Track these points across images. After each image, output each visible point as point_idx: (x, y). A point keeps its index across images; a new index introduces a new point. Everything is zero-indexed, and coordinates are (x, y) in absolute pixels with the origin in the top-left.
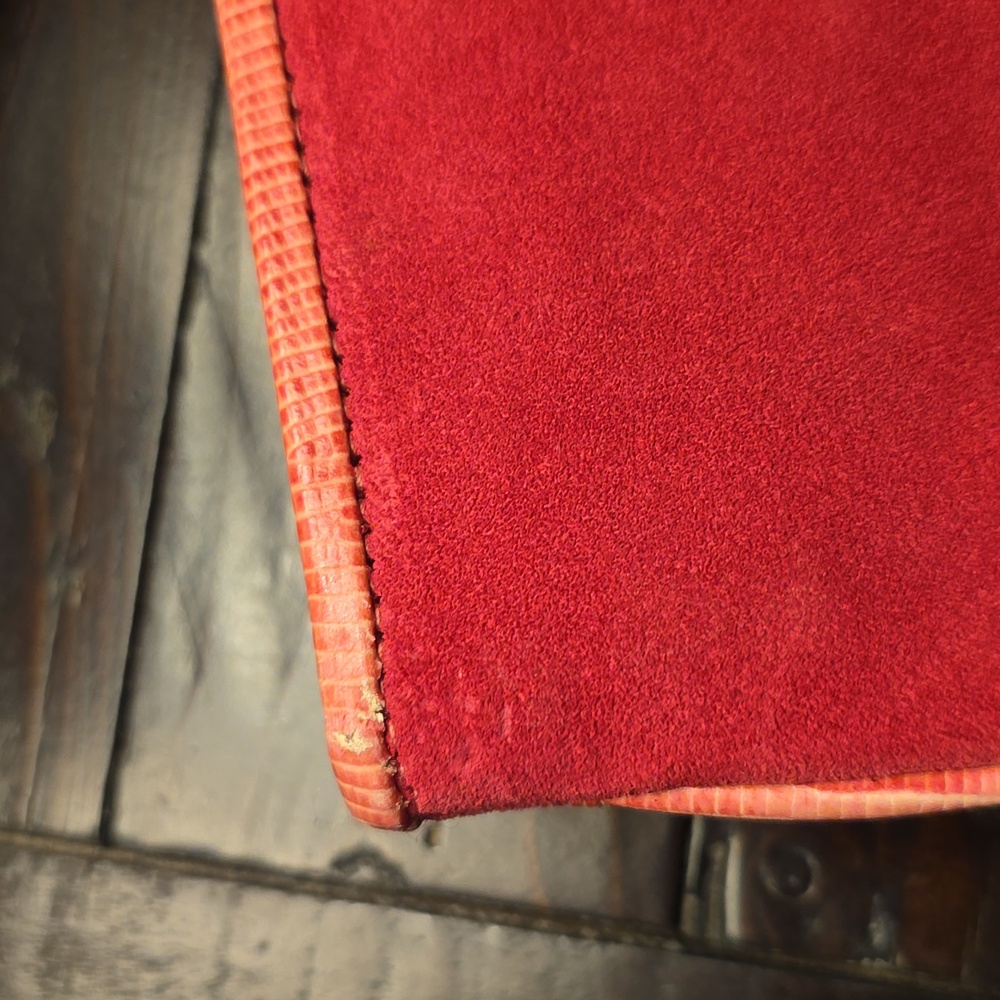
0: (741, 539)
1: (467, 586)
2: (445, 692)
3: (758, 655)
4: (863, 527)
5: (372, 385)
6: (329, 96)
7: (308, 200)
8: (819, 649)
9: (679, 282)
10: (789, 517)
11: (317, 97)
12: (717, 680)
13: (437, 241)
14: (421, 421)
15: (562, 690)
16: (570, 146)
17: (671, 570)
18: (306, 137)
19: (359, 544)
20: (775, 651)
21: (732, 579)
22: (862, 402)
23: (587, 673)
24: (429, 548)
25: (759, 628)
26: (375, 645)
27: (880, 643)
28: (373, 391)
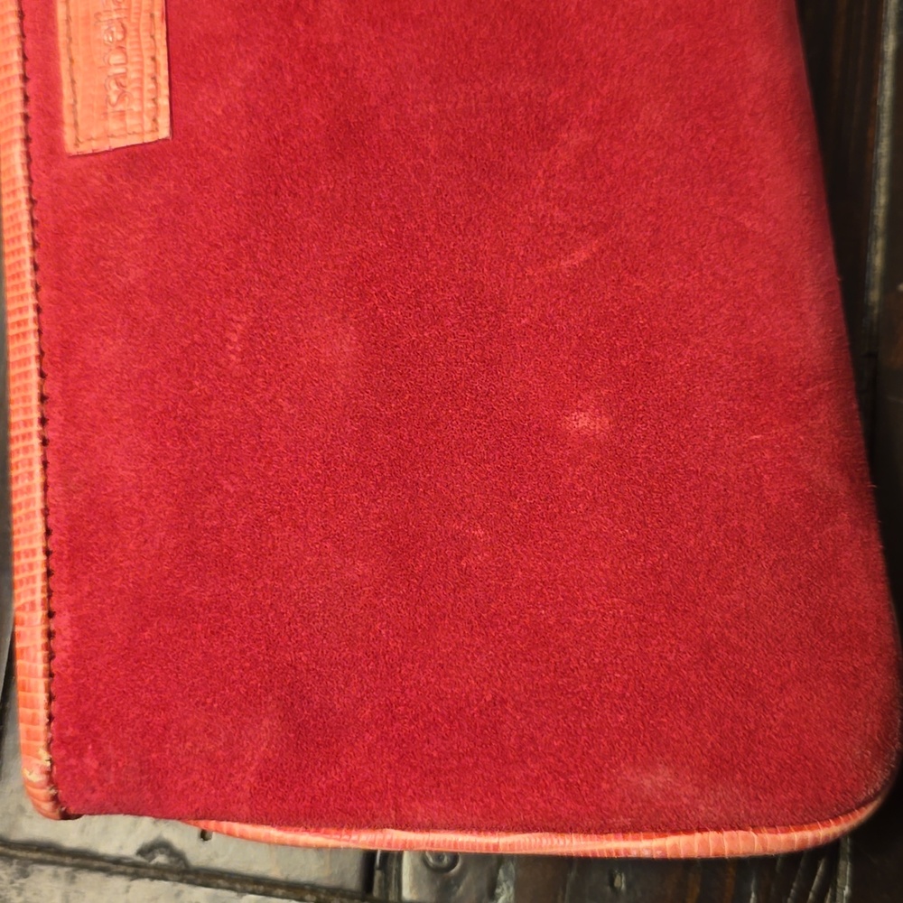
0: (243, 690)
1: (99, 698)
2: (80, 756)
3: (243, 757)
4: (310, 690)
5: (66, 571)
6: (63, 392)
7: (44, 455)
8: (274, 756)
9: (236, 533)
10: (271, 681)
11: (56, 392)
12: (221, 766)
13: (110, 490)
14: (87, 597)
15: (141, 764)
16: (186, 445)
17: (204, 704)
18: (48, 415)
19: (46, 665)
20: (253, 755)
21: (235, 713)
22: (323, 616)
23: (154, 756)
24: (83, 673)
25: (245, 742)
26: (49, 724)
27: (309, 757)
28: (65, 575)
